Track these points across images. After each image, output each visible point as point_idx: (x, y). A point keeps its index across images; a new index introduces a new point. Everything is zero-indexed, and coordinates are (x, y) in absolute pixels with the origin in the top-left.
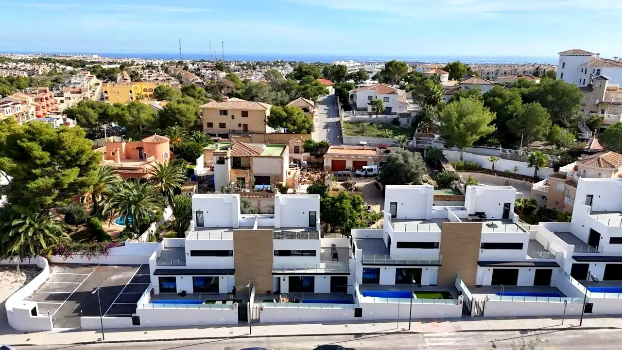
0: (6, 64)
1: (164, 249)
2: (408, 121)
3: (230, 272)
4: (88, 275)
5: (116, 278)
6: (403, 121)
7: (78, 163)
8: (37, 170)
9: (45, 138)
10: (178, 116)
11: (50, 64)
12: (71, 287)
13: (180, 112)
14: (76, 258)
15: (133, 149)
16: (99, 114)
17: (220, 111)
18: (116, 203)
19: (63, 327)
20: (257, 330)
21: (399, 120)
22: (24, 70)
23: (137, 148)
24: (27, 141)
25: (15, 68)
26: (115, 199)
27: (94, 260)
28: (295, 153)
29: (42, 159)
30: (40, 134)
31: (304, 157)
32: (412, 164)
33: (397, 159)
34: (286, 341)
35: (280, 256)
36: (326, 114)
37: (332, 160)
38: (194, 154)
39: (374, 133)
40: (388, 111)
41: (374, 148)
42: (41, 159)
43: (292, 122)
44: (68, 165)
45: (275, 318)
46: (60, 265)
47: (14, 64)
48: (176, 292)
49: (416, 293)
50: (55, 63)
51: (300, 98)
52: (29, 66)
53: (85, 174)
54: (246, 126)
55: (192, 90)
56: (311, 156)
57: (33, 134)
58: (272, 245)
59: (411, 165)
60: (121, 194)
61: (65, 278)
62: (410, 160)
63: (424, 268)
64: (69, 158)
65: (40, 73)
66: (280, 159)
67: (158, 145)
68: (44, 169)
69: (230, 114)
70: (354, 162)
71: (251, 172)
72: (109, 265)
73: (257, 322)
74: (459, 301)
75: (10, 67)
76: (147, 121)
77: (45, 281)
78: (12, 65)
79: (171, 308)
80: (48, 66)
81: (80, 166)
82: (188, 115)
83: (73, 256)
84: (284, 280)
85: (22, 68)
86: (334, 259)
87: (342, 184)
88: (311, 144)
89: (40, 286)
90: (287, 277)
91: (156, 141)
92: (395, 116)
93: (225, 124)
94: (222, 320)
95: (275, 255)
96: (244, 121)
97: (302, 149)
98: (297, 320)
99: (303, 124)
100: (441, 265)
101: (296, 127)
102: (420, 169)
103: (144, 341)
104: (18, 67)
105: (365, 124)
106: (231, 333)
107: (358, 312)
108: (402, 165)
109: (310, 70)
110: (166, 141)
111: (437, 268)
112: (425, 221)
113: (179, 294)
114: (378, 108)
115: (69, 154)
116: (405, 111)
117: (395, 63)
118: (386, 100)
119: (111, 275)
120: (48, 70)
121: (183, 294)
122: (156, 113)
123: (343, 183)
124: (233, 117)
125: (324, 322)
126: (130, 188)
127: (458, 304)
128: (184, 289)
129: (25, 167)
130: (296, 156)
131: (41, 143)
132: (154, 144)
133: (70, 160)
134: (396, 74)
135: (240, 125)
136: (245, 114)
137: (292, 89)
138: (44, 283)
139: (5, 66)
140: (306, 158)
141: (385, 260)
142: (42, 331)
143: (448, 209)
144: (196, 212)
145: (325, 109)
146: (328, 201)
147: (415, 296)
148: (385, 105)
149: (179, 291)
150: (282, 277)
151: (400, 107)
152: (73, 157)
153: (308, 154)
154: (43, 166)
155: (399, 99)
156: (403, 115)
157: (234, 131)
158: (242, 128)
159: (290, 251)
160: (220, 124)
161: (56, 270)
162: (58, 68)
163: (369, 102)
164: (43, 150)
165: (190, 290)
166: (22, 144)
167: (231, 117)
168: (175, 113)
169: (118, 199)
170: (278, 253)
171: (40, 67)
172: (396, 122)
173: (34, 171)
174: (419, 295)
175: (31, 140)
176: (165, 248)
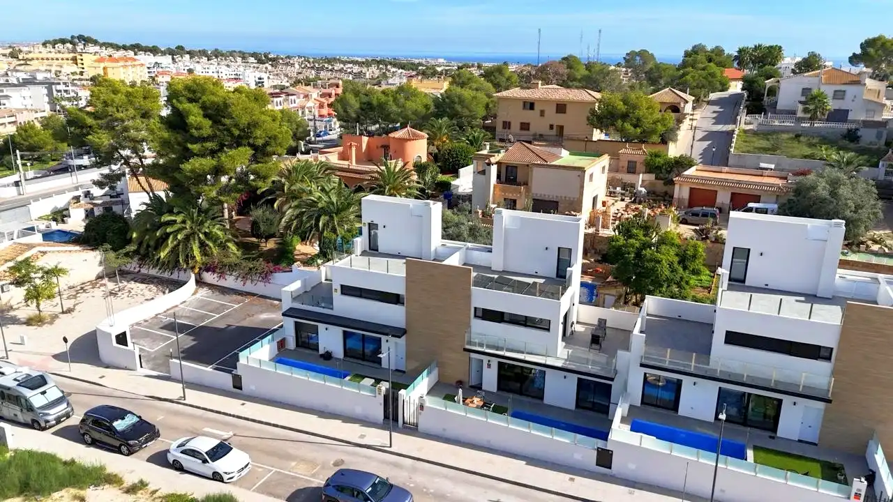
0: (332, 65)
1: (323, 281)
2: (879, 136)
3: (398, 332)
4: (233, 305)
5: (266, 317)
6: (867, 136)
7: (251, 141)
8: (195, 146)
9: (208, 100)
10: (458, 107)
11: (381, 66)
12: (203, 317)
13: (461, 101)
14: (230, 281)
15: (377, 147)
16: (360, 103)
17: (525, 103)
18: (304, 210)
19: (153, 369)
20: (403, 442)
21: (859, 133)
22: (350, 73)
23: (382, 146)
24: (185, 101)
25: (341, 70)
26: (302, 203)
27: (249, 287)
28: (629, 172)
29: (200, 129)
30: (204, 91)
31: (641, 181)
32: (846, 199)
33: (814, 188)
34: (446, 477)
35: (483, 319)
36: (714, 118)
37: (691, 189)
38: (459, 161)
39: (796, 152)
40: (840, 115)
41: (784, 174)
42: (198, 128)
43: (634, 121)
44: (237, 142)
45: (444, 430)
46: (211, 286)
47: (342, 66)
48: (318, 350)
49: (755, 448)
50: (386, 66)
51: (667, 89)
52: (356, 69)
53: (262, 160)
54: (561, 128)
55: (497, 74)
56: (657, 181)
57: (194, 92)
58: (469, 297)
59: (844, 201)
60: (313, 198)
61: (203, 304)
62: (844, 191)
63: (787, 400)
64: (237, 133)
65: (368, 76)
66: (580, 173)
67: (409, 142)
68: (204, 145)
69: (537, 107)
70: (733, 194)
71: (528, 190)
72: (269, 298)
73: (412, 429)
74: (854, 491)
75: (336, 68)
76: (415, 113)
77: (178, 304)
78: (338, 66)
79: (299, 375)
80: (378, 69)
81: (253, 146)
82: (473, 107)
83: (227, 277)
84: (489, 366)
85: (349, 70)
86: (594, 346)
87: (695, 231)
88: (658, 159)
89: (168, 310)
90: (495, 362)
91: (406, 136)
92: (853, 126)
93: (528, 124)
94: (358, 411)
95: (475, 316)
96: (559, 120)
97: (640, 167)
98: (485, 444)
99: (654, 126)
100: (829, 401)
101: (639, 130)
102: (864, 213)
103: (234, 416)
104: (345, 69)
105: (785, 136)
106: (362, 436)
107: (605, 458)
108: (823, 200)
109: (713, 55)
110: (422, 137)
111: (821, 405)
112: (812, 298)
113: (322, 356)
114: (816, 107)
115: (236, 126)
116: (877, 119)
117: (883, 41)
118: (839, 95)
119: (262, 312)
120: (377, 73)
121: (328, 356)
122: (430, 102)
123: (698, 228)
124: (542, 113)
125: (533, 461)
126: (328, 190)
127: (849, 498)
128: (330, 349)
129: (180, 139)
130: (628, 178)
131: (204, 107)
132: (403, 141)
133: (239, 135)
134: (883, 61)
135: (551, 127)
136: (561, 107)
137: (661, 78)
138: (177, 306)
139: (330, 67)
140: (646, 183)
141: (693, 366)
142: (126, 369)
143: (881, 280)
144: (369, 224)
145: (714, 112)
146: (632, 246)
147: (750, 453)
148: (832, 105)
149: (321, 351)
150: (485, 359)
151: (867, 111)
152: (243, 130)
153: (652, 177)
154: (203, 139)
155: (867, 96)
156: (867, 124)
157: (541, 135)
158: (554, 132)
159: (502, 313)
160: (522, 123)
161: (204, 292)
162: (389, 71)
163: (803, 99)
164: (205, 116)
165: (338, 351)
166: (179, 105)
167: (539, 113)
168: (453, 102)
169: (307, 205)
170: (480, 314)
171: (368, 70)
172: (852, 136)
173: (190, 146)
174: (762, 454)
175: (191, 100)
176: (326, 280)
